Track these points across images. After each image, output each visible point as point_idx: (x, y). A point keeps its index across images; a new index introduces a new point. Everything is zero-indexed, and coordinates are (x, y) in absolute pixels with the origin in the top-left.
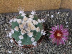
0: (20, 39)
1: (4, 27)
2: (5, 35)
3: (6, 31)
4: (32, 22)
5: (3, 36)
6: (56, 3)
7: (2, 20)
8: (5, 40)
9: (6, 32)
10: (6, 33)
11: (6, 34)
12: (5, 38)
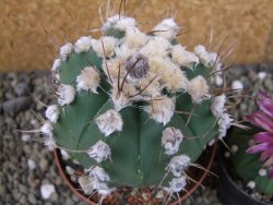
0: (102, 137)
1: (19, 127)
2: (20, 160)
3: (27, 143)
4: (170, 56)
5: (11, 166)
6: (251, 33)
7: (16, 96)
8: (16, 182)
9: (27, 149)
10: (24, 154)
11: (23, 159)
12: (16, 175)
